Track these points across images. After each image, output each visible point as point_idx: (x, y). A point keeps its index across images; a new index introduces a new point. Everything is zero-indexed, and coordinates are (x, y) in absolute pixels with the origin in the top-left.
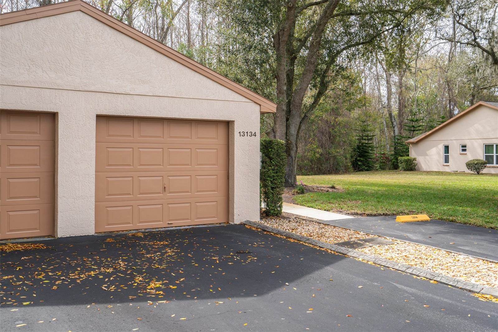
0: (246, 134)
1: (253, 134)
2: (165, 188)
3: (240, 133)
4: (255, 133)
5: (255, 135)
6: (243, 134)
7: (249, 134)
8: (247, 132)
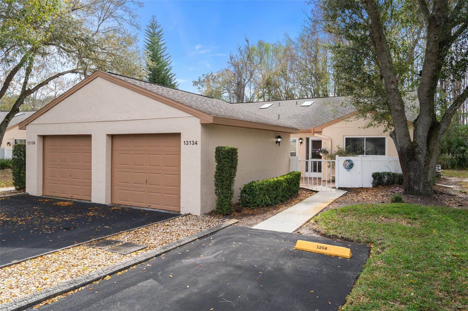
0: (189, 143)
1: (194, 143)
2: (146, 181)
3: (185, 142)
4: (196, 141)
5: (197, 144)
6: (187, 143)
7: (192, 143)
8: (190, 142)
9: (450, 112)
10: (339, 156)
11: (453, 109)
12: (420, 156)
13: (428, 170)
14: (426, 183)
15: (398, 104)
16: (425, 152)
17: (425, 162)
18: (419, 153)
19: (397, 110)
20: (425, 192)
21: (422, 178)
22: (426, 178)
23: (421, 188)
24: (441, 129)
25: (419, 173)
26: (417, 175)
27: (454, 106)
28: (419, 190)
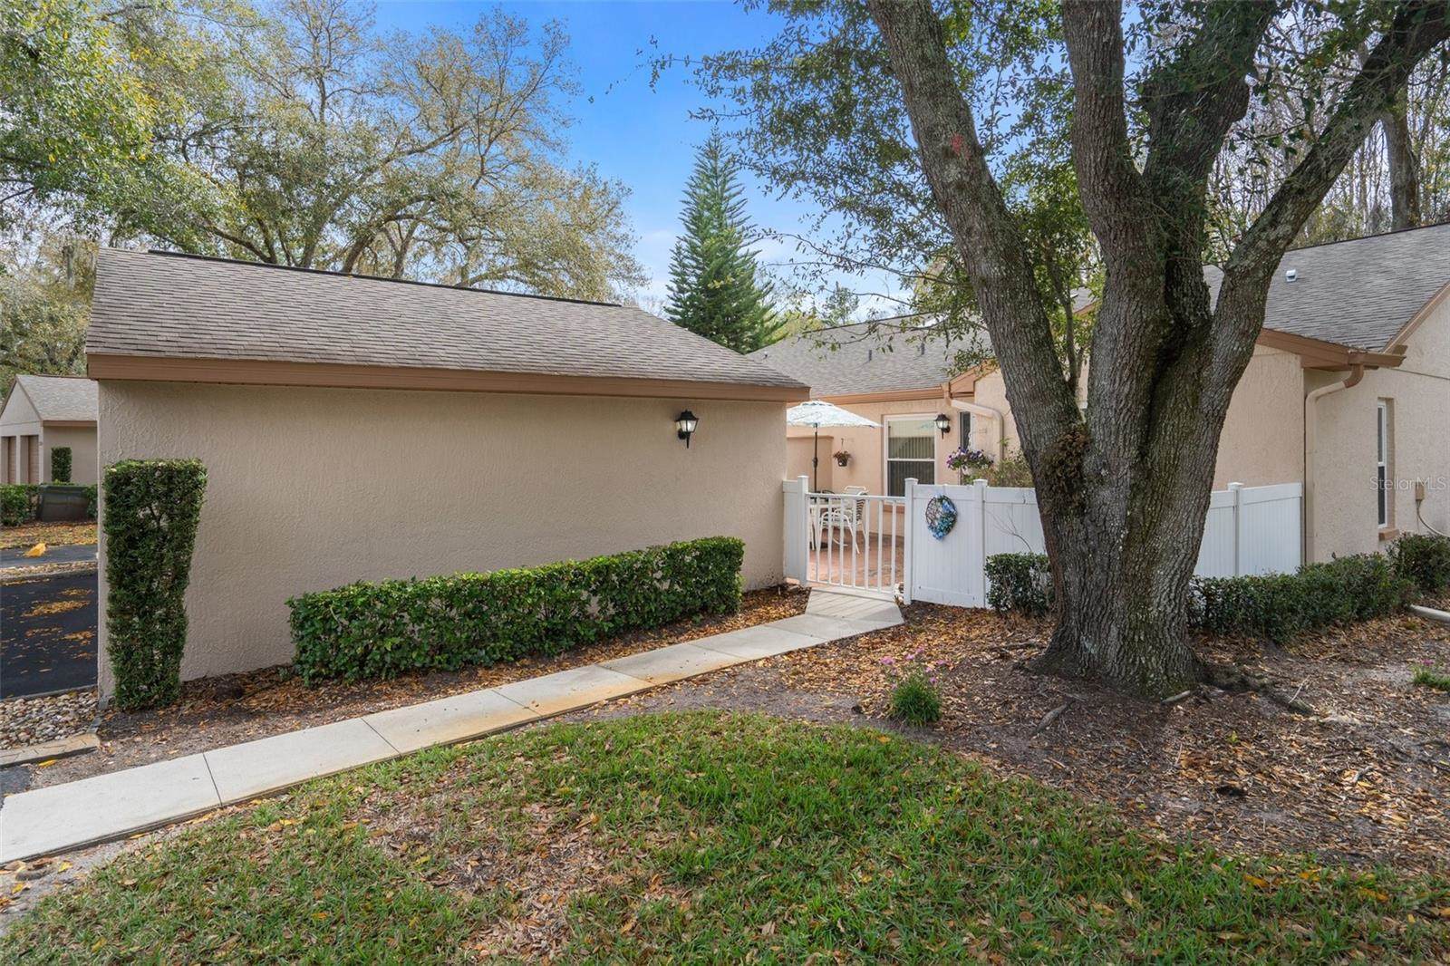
9: (1246, 263)
10: (919, 483)
11: (1262, 244)
12: (1106, 493)
13: (1151, 563)
14: (1135, 629)
15: (986, 250)
16: (1126, 474)
17: (1130, 522)
18: (1102, 481)
19: (985, 282)
20: (1127, 672)
21: (1119, 604)
22: (1142, 602)
23: (1112, 652)
24: (1216, 359)
25: (1098, 575)
26: (1090, 586)
27: (1264, 230)
28: (1103, 655)
